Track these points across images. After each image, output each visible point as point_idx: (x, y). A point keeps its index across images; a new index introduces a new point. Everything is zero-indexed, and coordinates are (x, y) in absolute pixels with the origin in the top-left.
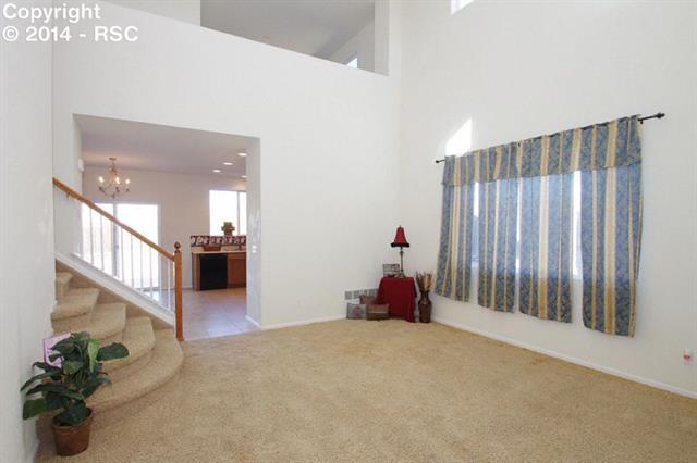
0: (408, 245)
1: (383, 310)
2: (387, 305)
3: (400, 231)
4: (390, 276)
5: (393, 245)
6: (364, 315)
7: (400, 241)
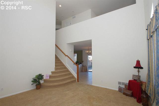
0: (142, 68)
1: (129, 92)
2: (132, 91)
3: (138, 62)
4: (135, 80)
5: (134, 67)
6: (123, 92)
7: (138, 66)
